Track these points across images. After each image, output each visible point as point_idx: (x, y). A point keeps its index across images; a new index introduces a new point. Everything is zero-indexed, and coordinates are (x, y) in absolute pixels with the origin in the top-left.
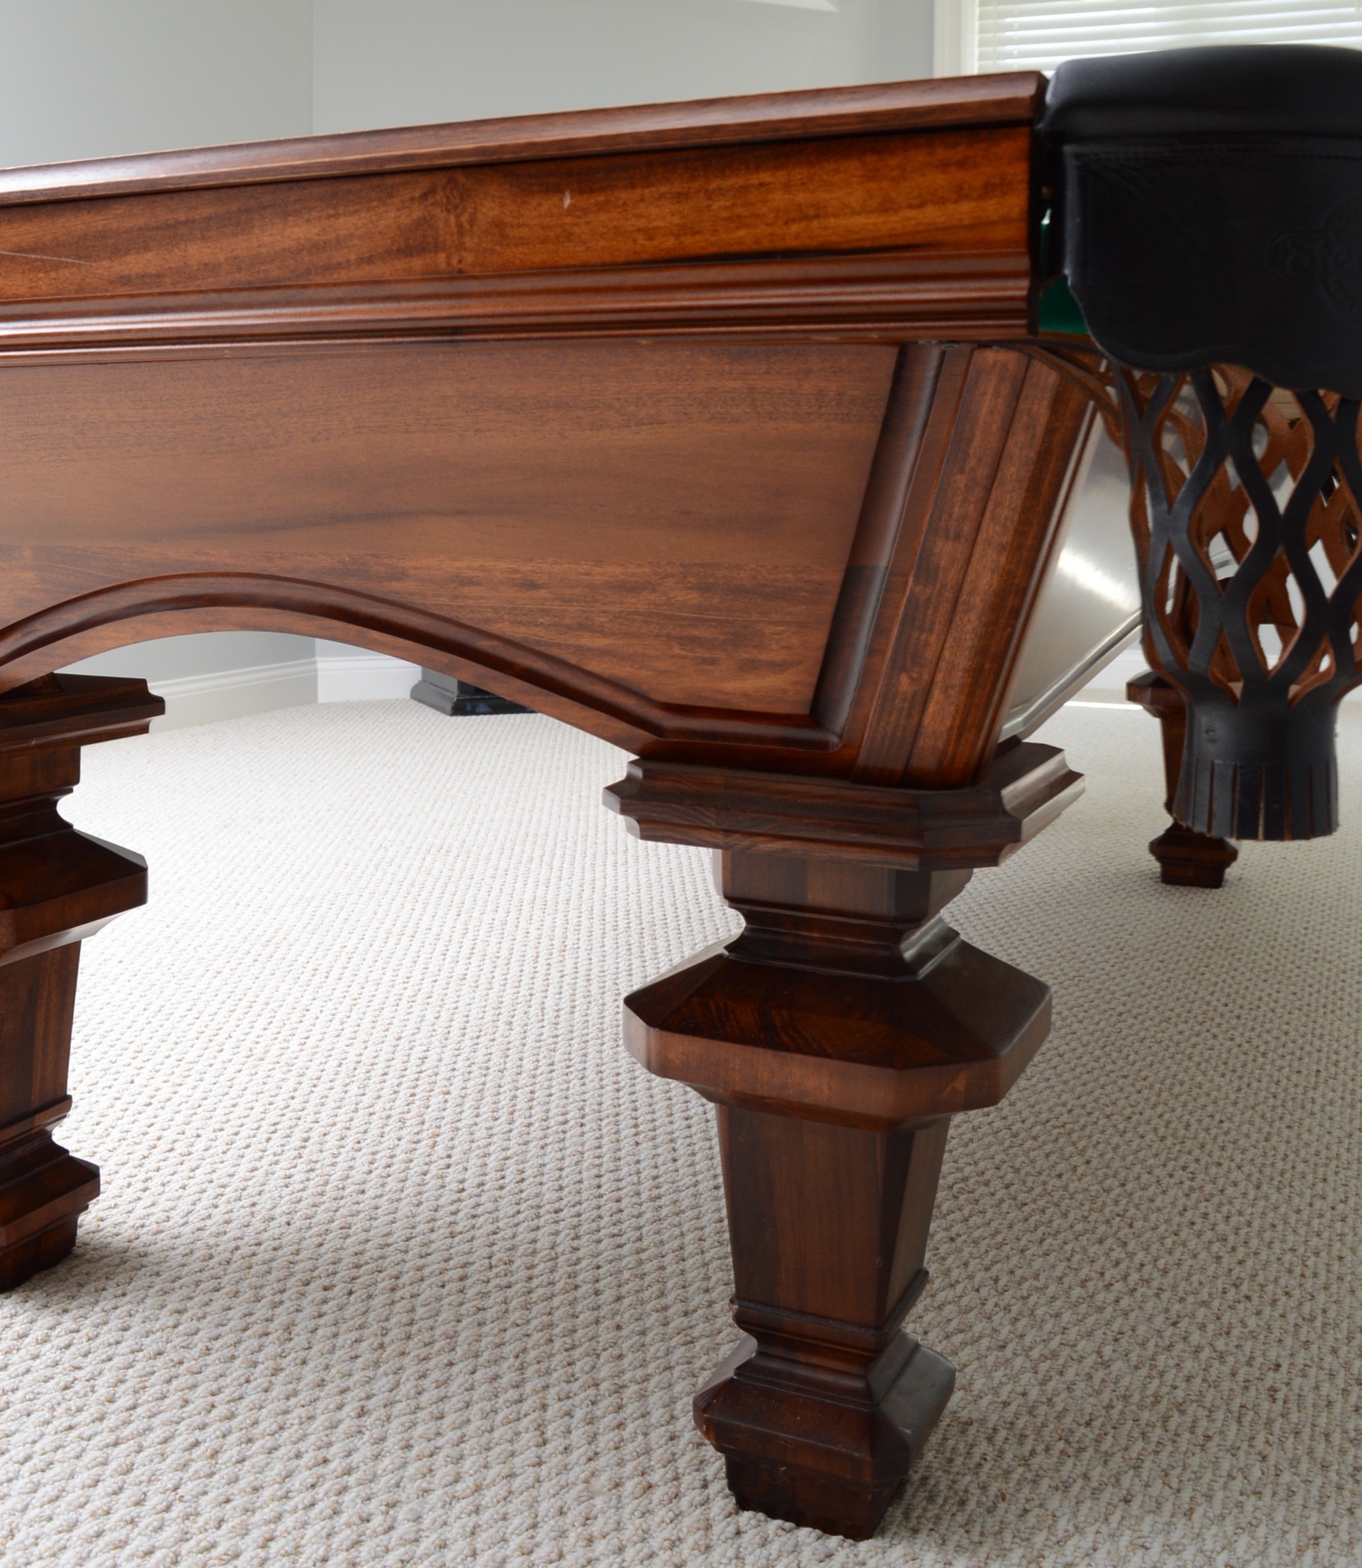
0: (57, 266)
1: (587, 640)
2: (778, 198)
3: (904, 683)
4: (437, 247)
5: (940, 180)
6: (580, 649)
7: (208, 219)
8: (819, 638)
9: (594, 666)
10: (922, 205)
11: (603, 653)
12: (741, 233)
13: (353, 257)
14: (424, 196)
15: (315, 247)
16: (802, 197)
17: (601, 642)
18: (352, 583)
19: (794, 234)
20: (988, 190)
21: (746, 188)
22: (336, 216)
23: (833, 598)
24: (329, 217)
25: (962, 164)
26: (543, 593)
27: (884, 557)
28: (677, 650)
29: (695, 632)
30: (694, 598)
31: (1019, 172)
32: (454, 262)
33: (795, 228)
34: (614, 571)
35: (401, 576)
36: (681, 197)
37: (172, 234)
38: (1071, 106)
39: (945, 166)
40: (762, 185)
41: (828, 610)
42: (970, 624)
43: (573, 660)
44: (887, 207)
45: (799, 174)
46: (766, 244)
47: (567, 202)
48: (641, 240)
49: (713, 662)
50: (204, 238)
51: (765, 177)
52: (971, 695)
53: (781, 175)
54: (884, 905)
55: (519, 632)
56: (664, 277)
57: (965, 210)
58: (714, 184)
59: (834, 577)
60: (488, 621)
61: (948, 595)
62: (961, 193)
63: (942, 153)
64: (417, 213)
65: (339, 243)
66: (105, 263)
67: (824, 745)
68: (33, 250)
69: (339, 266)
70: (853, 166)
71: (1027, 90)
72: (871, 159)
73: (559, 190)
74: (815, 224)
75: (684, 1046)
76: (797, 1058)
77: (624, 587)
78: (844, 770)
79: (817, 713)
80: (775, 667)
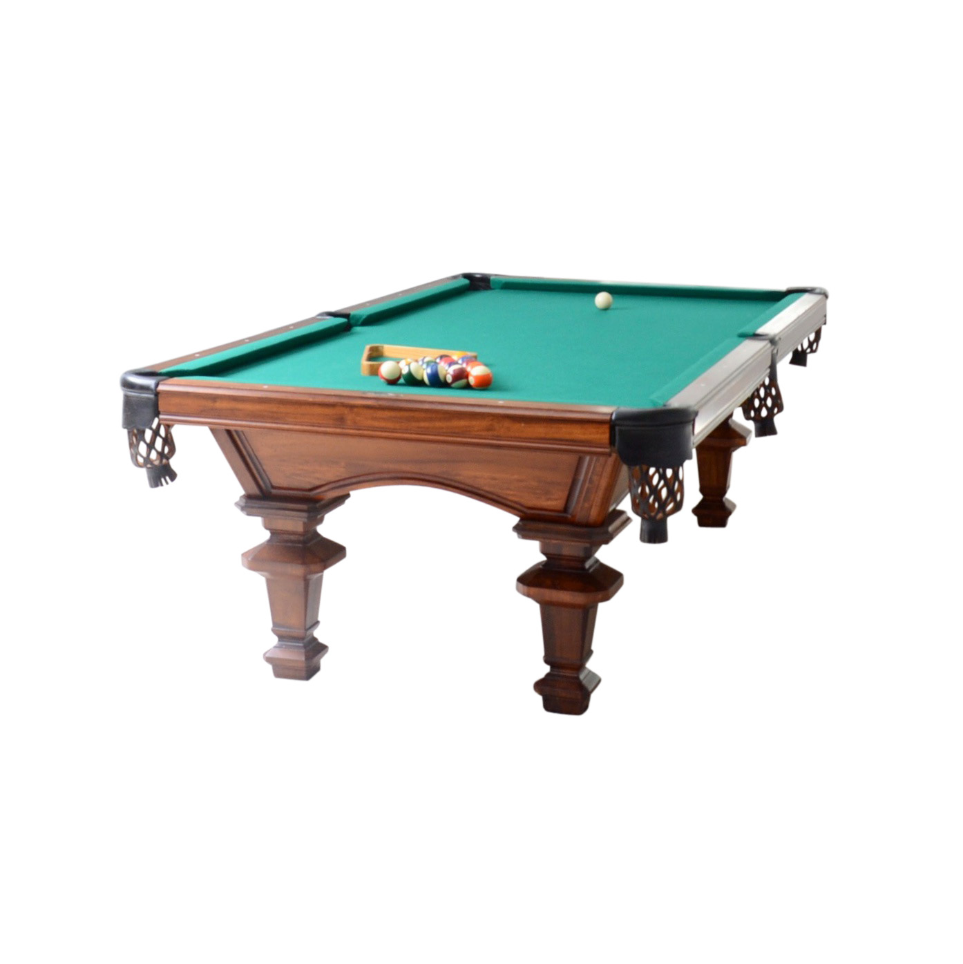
1: (508, 492)
2: (564, 430)
3: (586, 505)
4: (495, 430)
5: (594, 430)
7: (441, 417)
8: (566, 493)
9: (510, 498)
10: (590, 434)
11: (511, 495)
13: (476, 430)
14: (491, 420)
15: (467, 427)
16: (569, 430)
17: (512, 493)
18: (445, 476)
19: (568, 437)
20: (602, 433)
21: (559, 428)
22: (472, 421)
23: (570, 485)
25: (597, 428)
26: (497, 481)
27: (582, 478)
28: (531, 495)
29: (536, 491)
30: (536, 484)
31: (607, 431)
32: (498, 433)
34: (516, 477)
35: (458, 475)
36: (547, 427)
37: (431, 419)
38: (618, 418)
41: (568, 487)
42: (600, 493)
43: (504, 496)
44: (584, 434)
45: (568, 426)
47: (523, 425)
48: (538, 434)
49: (540, 498)
50: (440, 421)
54: (581, 554)
55: (492, 490)
57: (598, 436)
59: (570, 481)
61: (596, 486)
67: (566, 518)
71: (608, 418)
75: (534, 590)
76: (562, 591)
77: (519, 481)
78: (573, 523)
79: (566, 509)
80: (556, 500)
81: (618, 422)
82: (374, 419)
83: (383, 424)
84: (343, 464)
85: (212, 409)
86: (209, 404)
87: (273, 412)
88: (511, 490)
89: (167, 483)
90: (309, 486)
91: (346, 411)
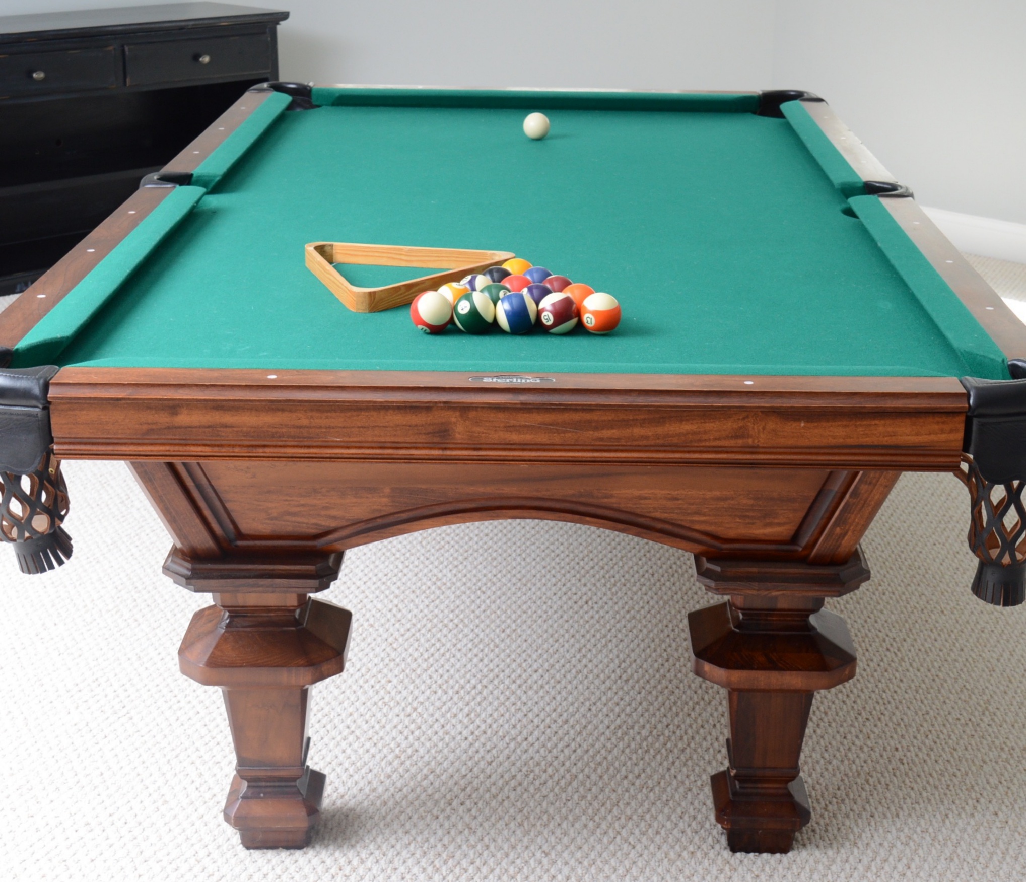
0: (564, 432)
1: (696, 518)
2: (881, 429)
3: (838, 531)
4: (749, 436)
5: (936, 427)
6: (693, 522)
7: (644, 419)
8: (802, 514)
10: (930, 434)
12: (867, 439)
13: (712, 438)
14: (744, 418)
15: (694, 433)
16: (890, 429)
20: (951, 431)
21: (870, 425)
22: (705, 422)
23: (811, 501)
24: (701, 423)
25: (943, 423)
26: (680, 502)
28: (738, 520)
29: (748, 514)
30: (751, 502)
31: (962, 427)
32: (756, 441)
33: (886, 439)
34: (717, 493)
36: (846, 426)
37: (626, 424)
38: (978, 404)
39: (938, 423)
40: (876, 424)
41: (808, 505)
43: (687, 525)
44: (917, 434)
45: (888, 422)
46: (876, 443)
47: (803, 425)
48: (830, 439)
49: (753, 524)
50: (641, 426)
51: (877, 422)
53: (883, 422)
56: (836, 451)
57: (943, 437)
58: (858, 423)
59: (813, 494)
60: (650, 512)
61: (862, 502)
62: (942, 431)
63: (937, 419)
64: (741, 424)
65: (705, 432)
66: (591, 432)
67: (794, 550)
68: (551, 425)
69: (705, 440)
70: (907, 421)
71: (963, 403)
72: (914, 419)
73: (799, 420)
74: (894, 438)
77: (719, 499)
78: (803, 560)
79: (795, 538)
80: (779, 524)
81: (981, 411)
82: (509, 428)
83: (527, 437)
84: (387, 490)
85: (168, 428)
86: (163, 419)
87: (300, 427)
88: (704, 515)
89: (61, 562)
91: (453, 417)
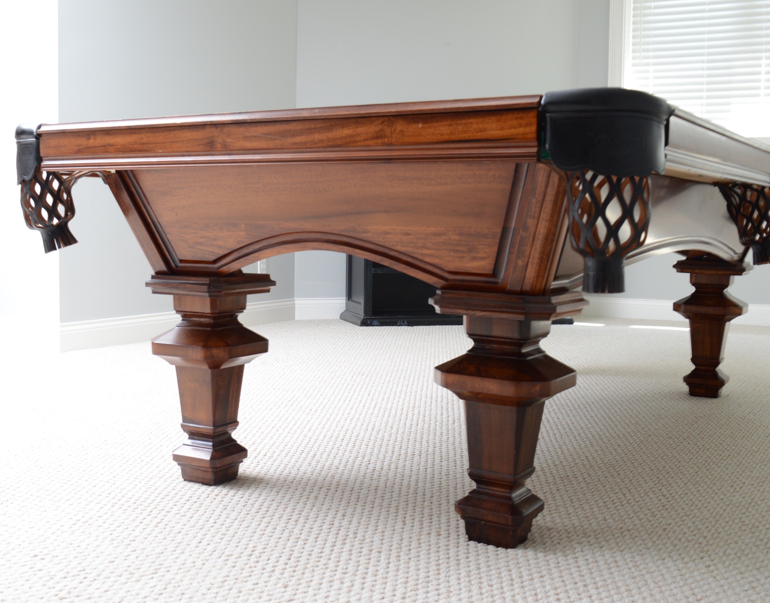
0: (275, 139)
1: (425, 251)
2: (475, 126)
3: (520, 263)
4: (385, 137)
5: (515, 122)
6: (423, 254)
7: (320, 127)
8: (495, 249)
9: (427, 259)
10: (511, 128)
11: (429, 255)
12: (465, 135)
13: (362, 139)
14: (382, 123)
15: (351, 136)
16: (481, 126)
17: (429, 252)
18: (351, 234)
20: (527, 125)
21: (466, 124)
22: (357, 128)
23: (499, 236)
24: (355, 128)
25: (521, 118)
26: (411, 237)
27: (513, 224)
28: (452, 254)
29: (458, 248)
30: (457, 237)
31: (534, 121)
32: (390, 141)
33: (479, 134)
34: (433, 229)
35: (366, 232)
36: (451, 125)
38: (547, 104)
39: (516, 119)
40: (471, 123)
41: (497, 241)
42: (539, 244)
43: (420, 258)
44: (502, 129)
45: (480, 120)
46: (472, 138)
47: (420, 126)
48: (440, 136)
49: (463, 257)
50: (319, 133)
51: (472, 120)
52: (540, 266)
53: (476, 120)
54: (516, 334)
55: (403, 249)
56: (445, 146)
57: (521, 130)
58: (459, 122)
59: (499, 230)
60: (394, 246)
61: (532, 235)
62: (520, 126)
63: (516, 115)
64: (380, 127)
65: (358, 135)
66: (290, 139)
67: (496, 283)
68: (268, 134)
69: (358, 141)
70: (494, 118)
71: (536, 100)
72: (498, 117)
73: (418, 122)
74: (484, 133)
75: (453, 378)
76: (487, 379)
77: (436, 234)
78: (503, 291)
79: (495, 273)
80: (482, 259)
81: (551, 108)
88: (429, 248)
89: (60, 247)
90: (212, 258)
